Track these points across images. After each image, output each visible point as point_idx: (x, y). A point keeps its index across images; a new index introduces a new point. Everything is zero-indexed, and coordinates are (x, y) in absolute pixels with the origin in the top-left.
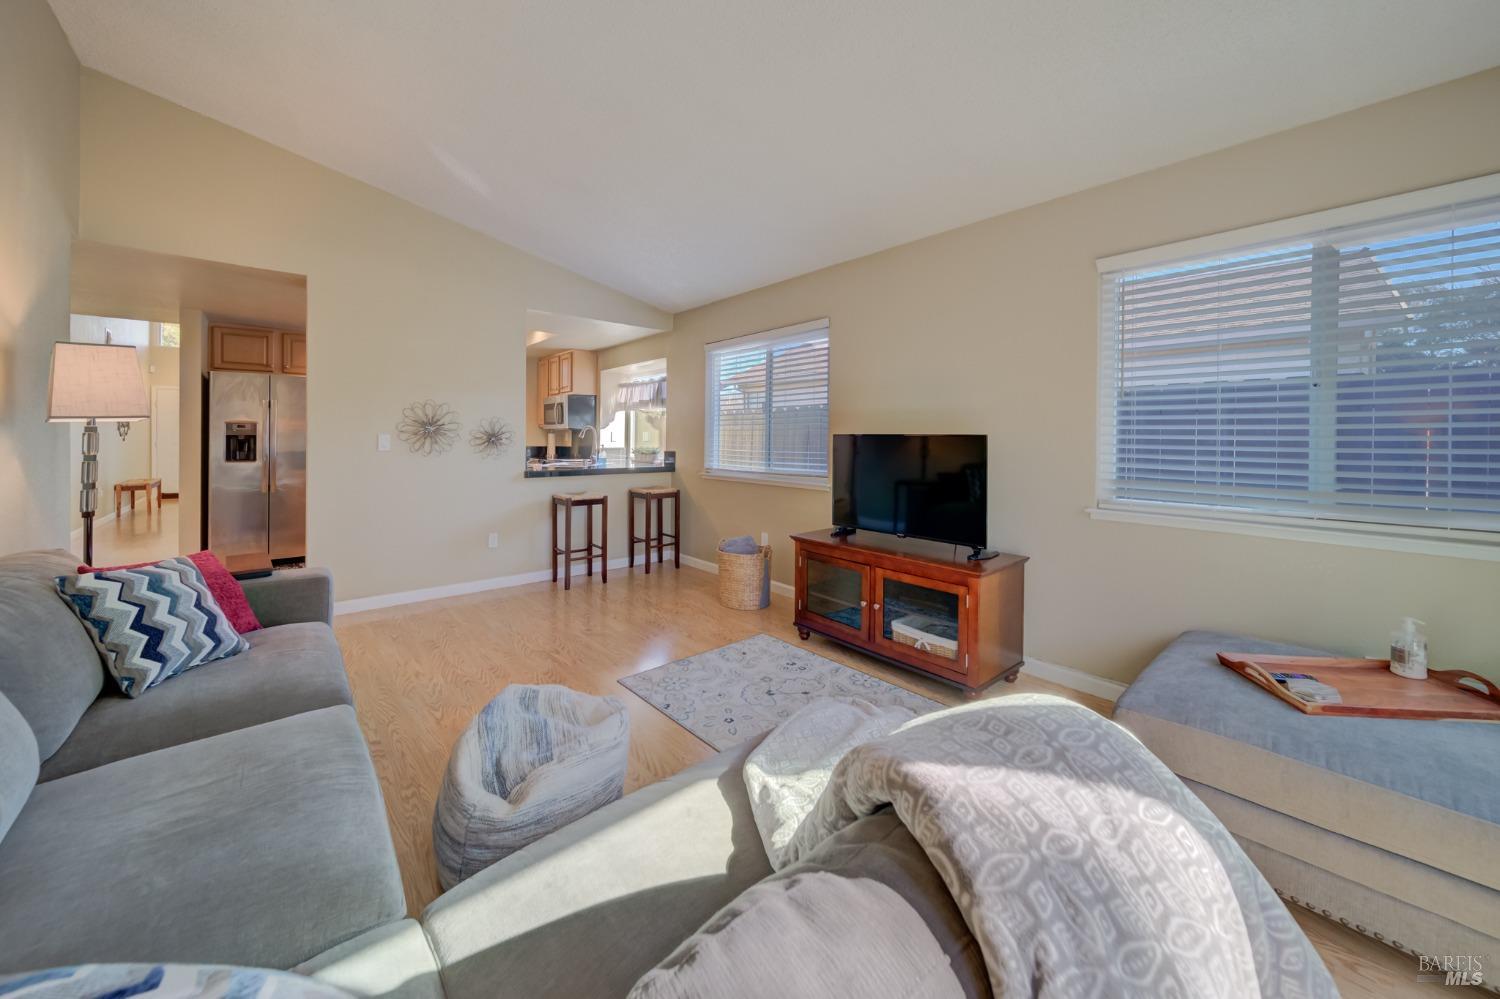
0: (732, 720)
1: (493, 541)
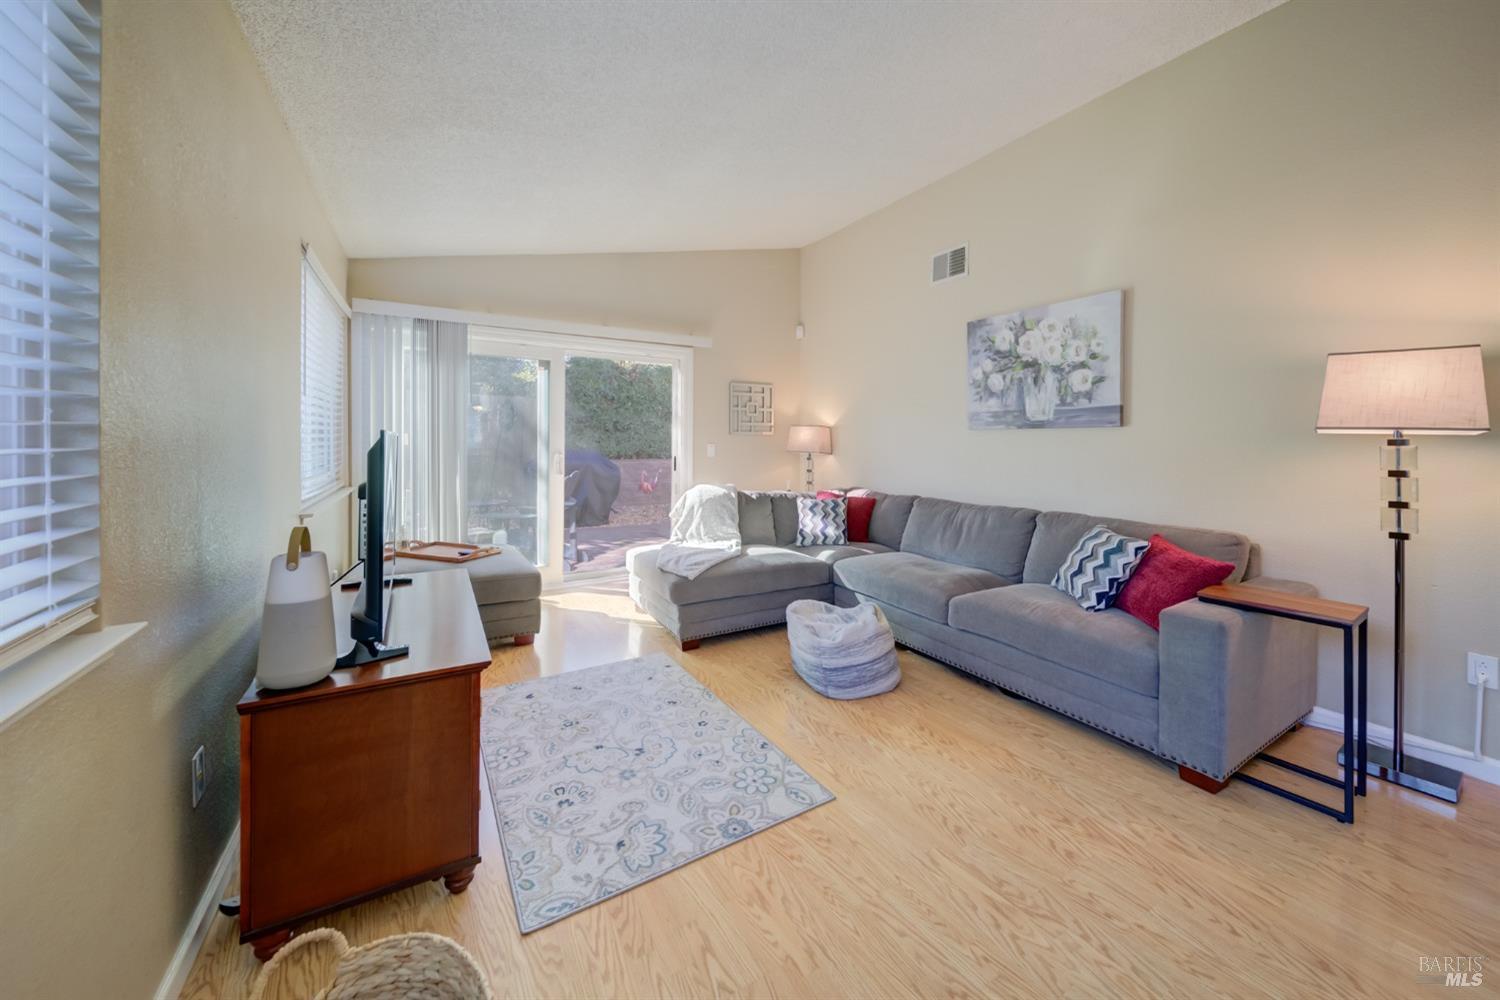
0: (700, 724)
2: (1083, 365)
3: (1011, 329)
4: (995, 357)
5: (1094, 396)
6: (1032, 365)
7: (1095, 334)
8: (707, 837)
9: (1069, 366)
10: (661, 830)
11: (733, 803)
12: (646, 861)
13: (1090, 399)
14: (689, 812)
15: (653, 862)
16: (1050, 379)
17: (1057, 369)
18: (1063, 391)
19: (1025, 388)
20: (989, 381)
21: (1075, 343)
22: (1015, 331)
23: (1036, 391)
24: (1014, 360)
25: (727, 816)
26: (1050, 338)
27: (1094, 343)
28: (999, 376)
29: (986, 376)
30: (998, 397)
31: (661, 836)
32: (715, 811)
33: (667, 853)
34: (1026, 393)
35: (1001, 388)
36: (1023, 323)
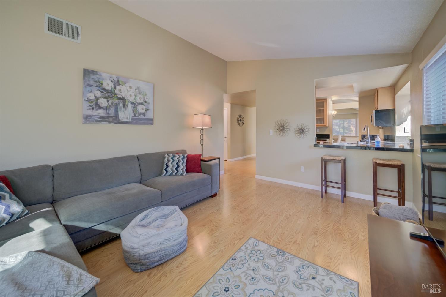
1: (302, 169)
2: (142, 104)
3: (112, 81)
4: (102, 91)
5: (146, 114)
6: (122, 99)
7: (146, 95)
8: (289, 258)
9: (137, 103)
10: (298, 270)
11: (271, 257)
12: (311, 268)
13: (144, 116)
14: (285, 267)
15: (309, 266)
16: (130, 106)
17: (132, 103)
18: (135, 112)
19: (119, 108)
20: (98, 101)
21: (139, 96)
22: (114, 83)
23: (124, 109)
24: (113, 95)
25: (277, 257)
26: (130, 91)
27: (146, 97)
28: (105, 100)
29: (97, 99)
30: (104, 110)
31: (300, 269)
32: (278, 260)
33: (303, 264)
34: (119, 110)
35: (106, 106)
36: (118, 81)
